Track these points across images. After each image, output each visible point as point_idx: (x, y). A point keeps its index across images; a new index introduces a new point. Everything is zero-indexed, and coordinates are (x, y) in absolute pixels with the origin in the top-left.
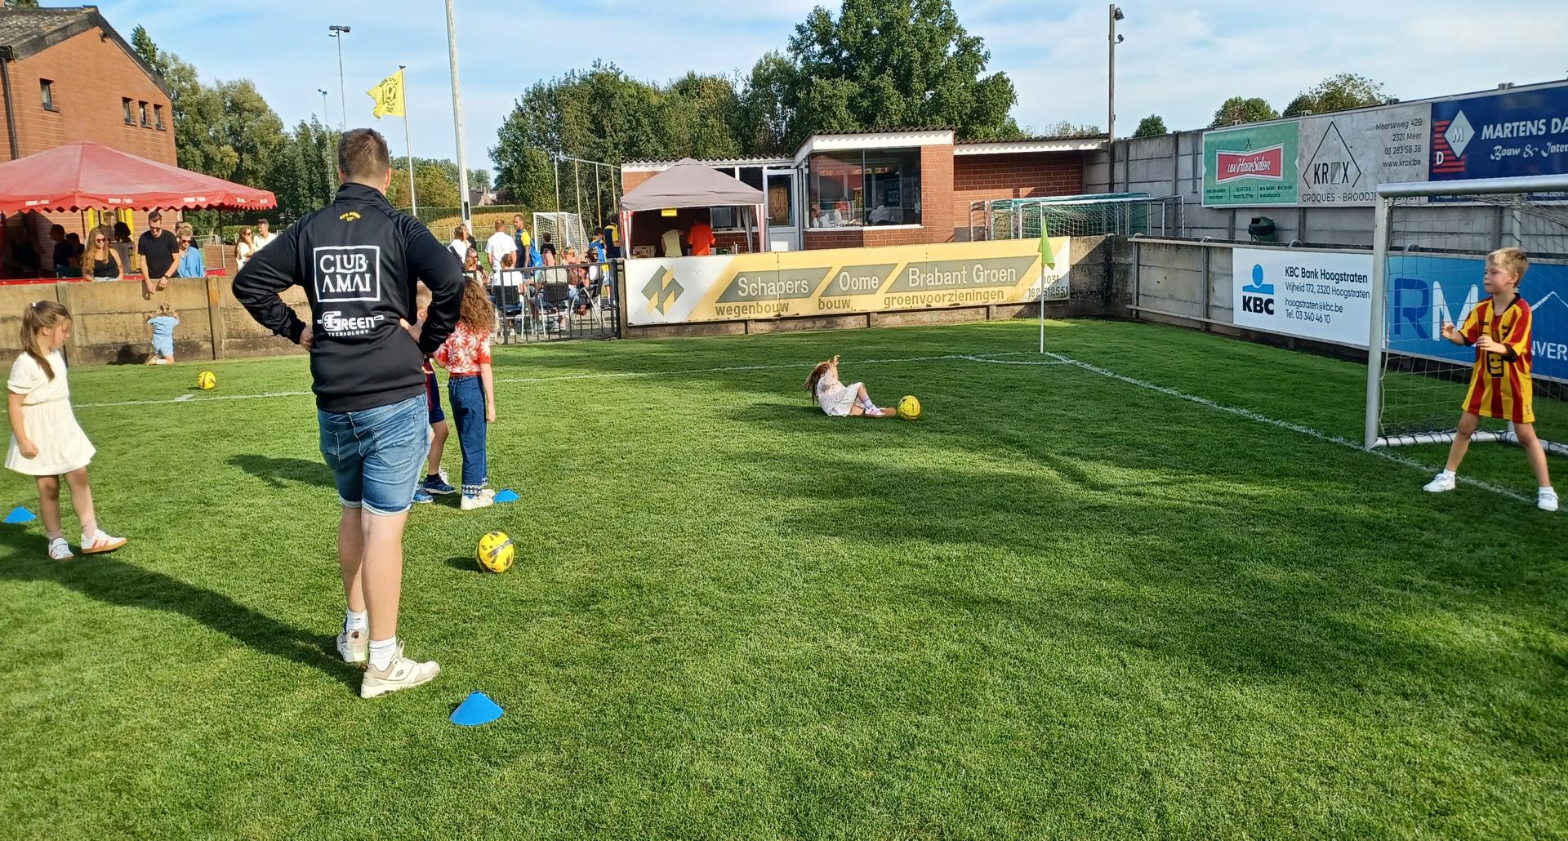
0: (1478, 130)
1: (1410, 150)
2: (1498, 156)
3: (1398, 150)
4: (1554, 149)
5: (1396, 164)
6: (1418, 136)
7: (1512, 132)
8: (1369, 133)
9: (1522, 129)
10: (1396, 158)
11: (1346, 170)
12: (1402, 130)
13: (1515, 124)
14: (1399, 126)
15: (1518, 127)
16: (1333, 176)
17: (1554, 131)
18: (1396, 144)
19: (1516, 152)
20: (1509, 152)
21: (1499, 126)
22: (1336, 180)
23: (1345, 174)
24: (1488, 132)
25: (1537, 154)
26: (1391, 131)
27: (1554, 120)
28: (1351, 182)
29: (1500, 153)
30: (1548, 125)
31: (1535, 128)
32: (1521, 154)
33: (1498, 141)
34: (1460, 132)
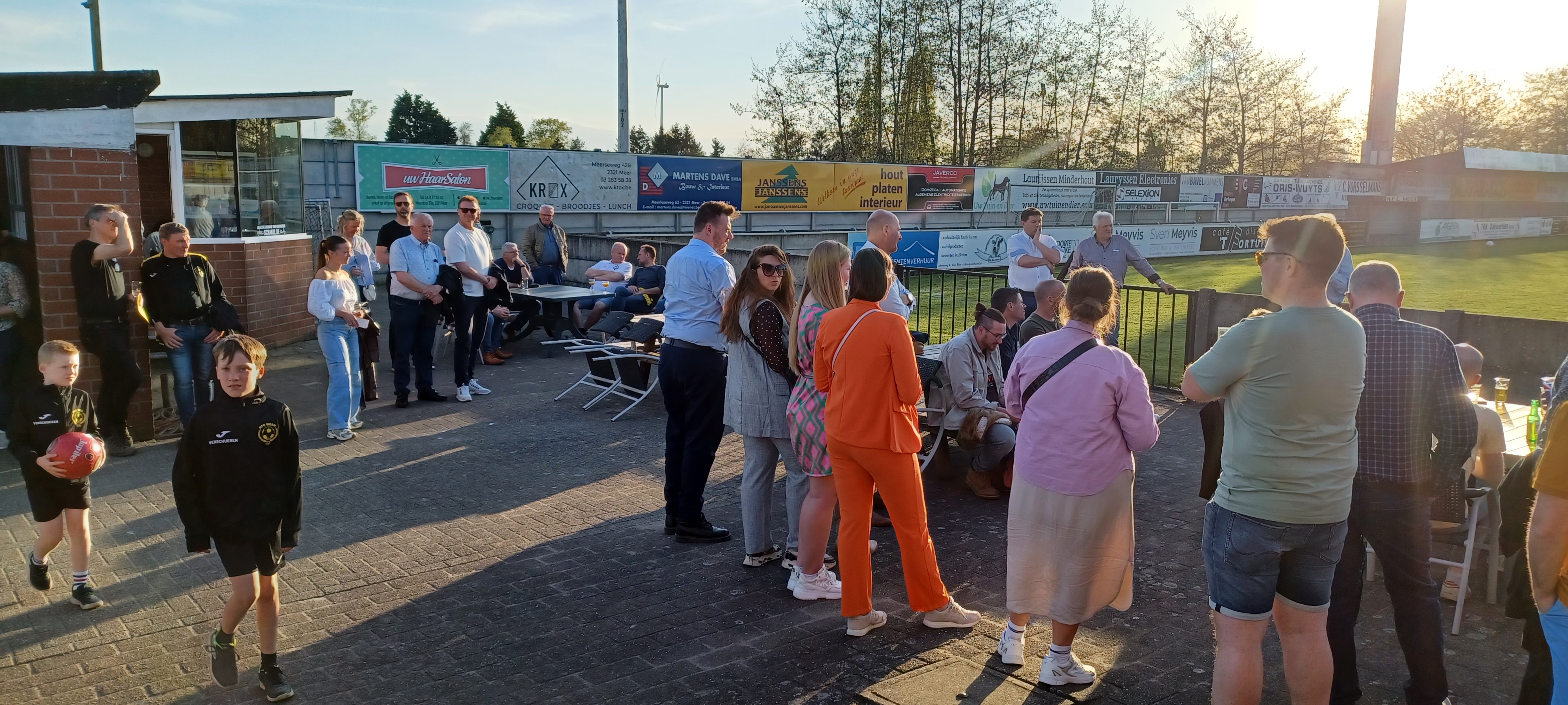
0: (670, 174)
1: (623, 181)
3: (611, 180)
4: (713, 187)
5: (611, 188)
6: (629, 173)
7: (691, 177)
8: (586, 167)
9: (696, 176)
10: (612, 184)
11: (564, 189)
12: (615, 169)
13: (692, 174)
14: (612, 165)
15: (694, 175)
16: (551, 193)
17: (712, 179)
18: (611, 176)
19: (694, 187)
20: (690, 187)
21: (683, 174)
22: (555, 194)
23: (564, 191)
24: (676, 175)
25: (705, 190)
26: (606, 169)
27: (712, 174)
28: (570, 197)
29: (684, 187)
30: (710, 176)
31: (704, 177)
32: (696, 188)
33: (683, 181)
34: (659, 174)
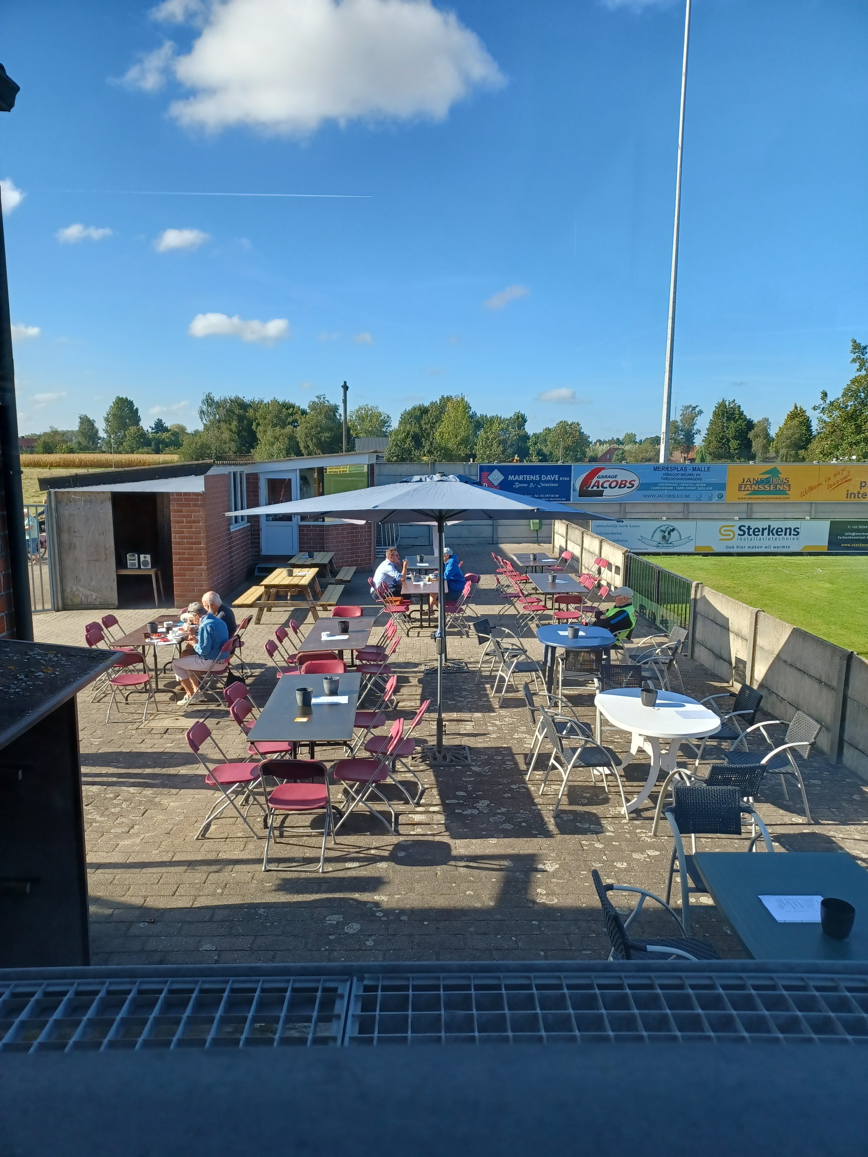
0: (506, 477)
4: (543, 485)
7: (523, 478)
9: (528, 478)
13: (525, 476)
15: (526, 477)
19: (526, 485)
21: (517, 476)
24: (511, 478)
27: (543, 476)
29: (517, 485)
31: (535, 478)
33: (517, 481)
34: (497, 476)
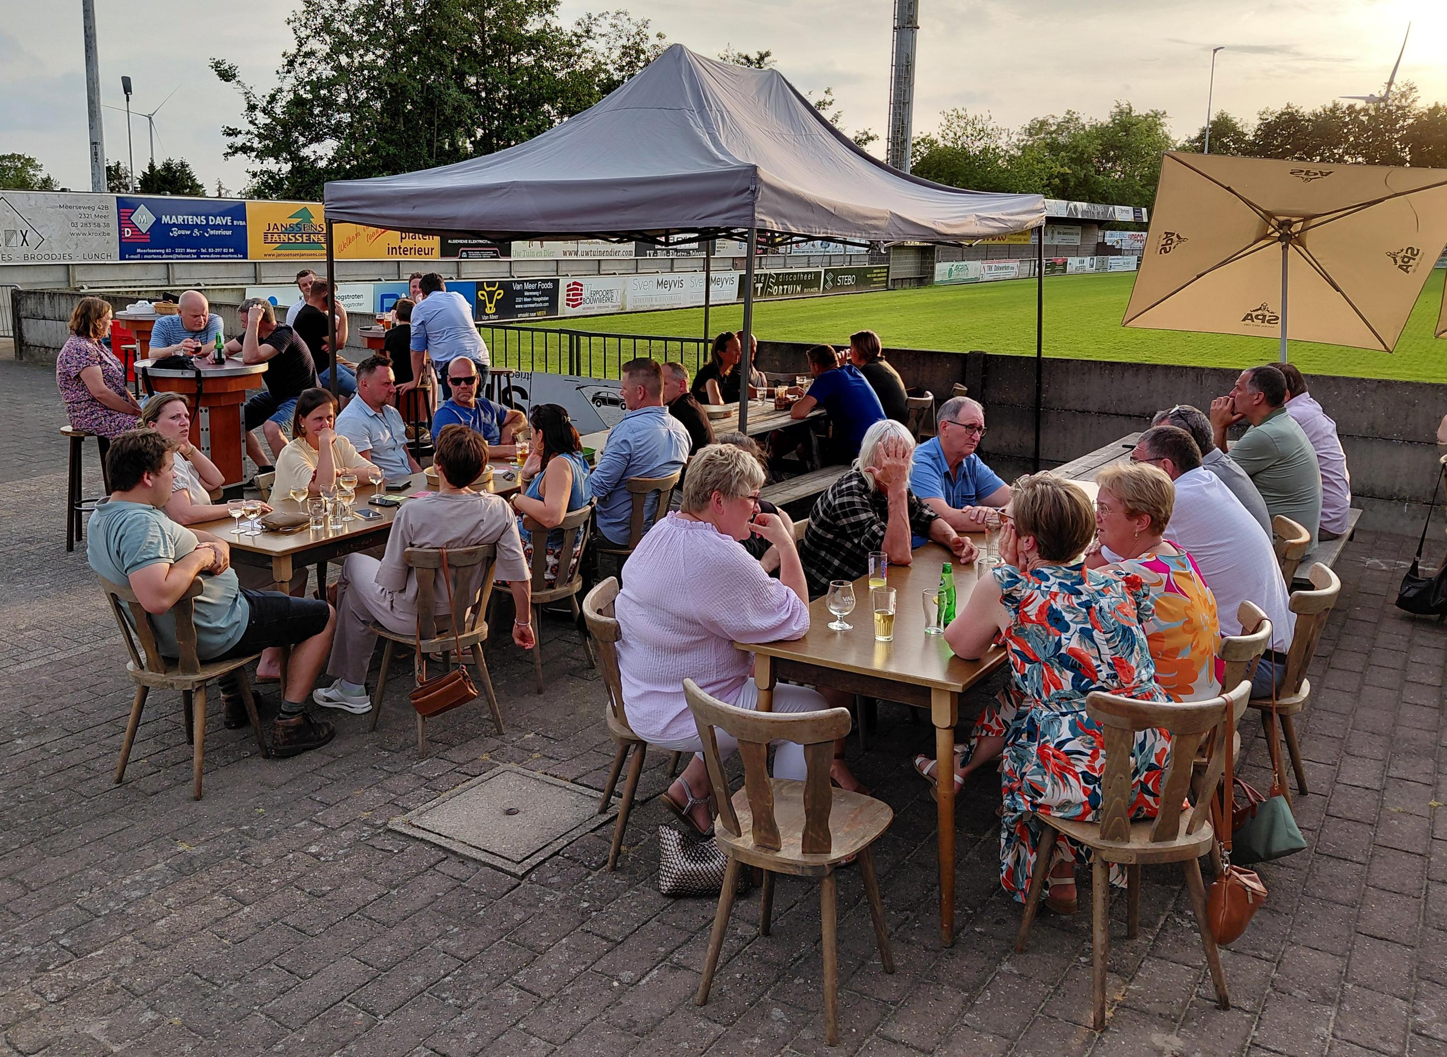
0: (158, 217)
1: (99, 226)
2: (176, 234)
3: (84, 225)
4: (212, 232)
5: (84, 234)
6: (105, 217)
7: (184, 221)
8: (51, 210)
9: (190, 220)
10: (86, 230)
11: (24, 237)
12: (89, 211)
13: (186, 217)
14: (83, 207)
16: (7, 241)
17: (211, 223)
18: (83, 220)
19: (188, 232)
20: (183, 232)
21: (174, 217)
22: (13, 243)
23: (24, 239)
24: (165, 219)
25: (202, 235)
26: (76, 211)
27: (210, 218)
28: (33, 245)
29: (175, 232)
30: (207, 219)
31: (201, 220)
32: (191, 233)
33: (174, 225)
34: (144, 217)
